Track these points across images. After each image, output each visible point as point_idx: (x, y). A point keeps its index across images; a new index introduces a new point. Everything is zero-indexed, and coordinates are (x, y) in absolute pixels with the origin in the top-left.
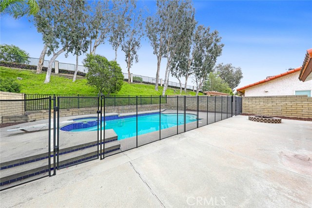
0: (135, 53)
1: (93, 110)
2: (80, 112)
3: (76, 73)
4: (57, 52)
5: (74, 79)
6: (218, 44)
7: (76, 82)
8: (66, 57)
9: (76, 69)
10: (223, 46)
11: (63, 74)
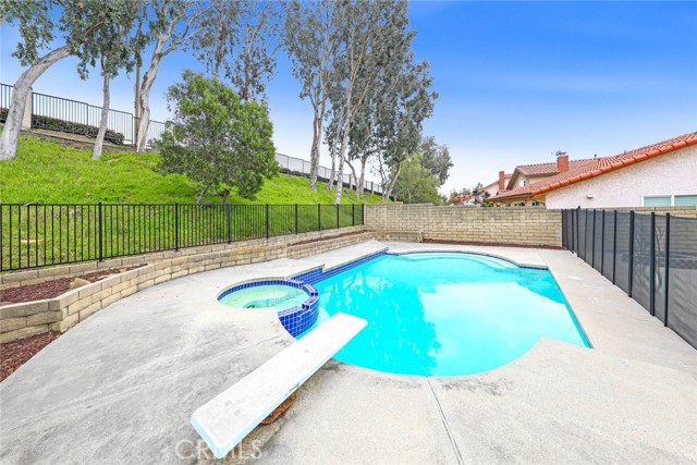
0: (260, 89)
1: (227, 255)
2: (191, 264)
3: (101, 136)
4: (47, 52)
5: (98, 151)
6: (429, 90)
7: (104, 159)
8: (83, 78)
9: (104, 122)
10: (435, 95)
11: (50, 133)
